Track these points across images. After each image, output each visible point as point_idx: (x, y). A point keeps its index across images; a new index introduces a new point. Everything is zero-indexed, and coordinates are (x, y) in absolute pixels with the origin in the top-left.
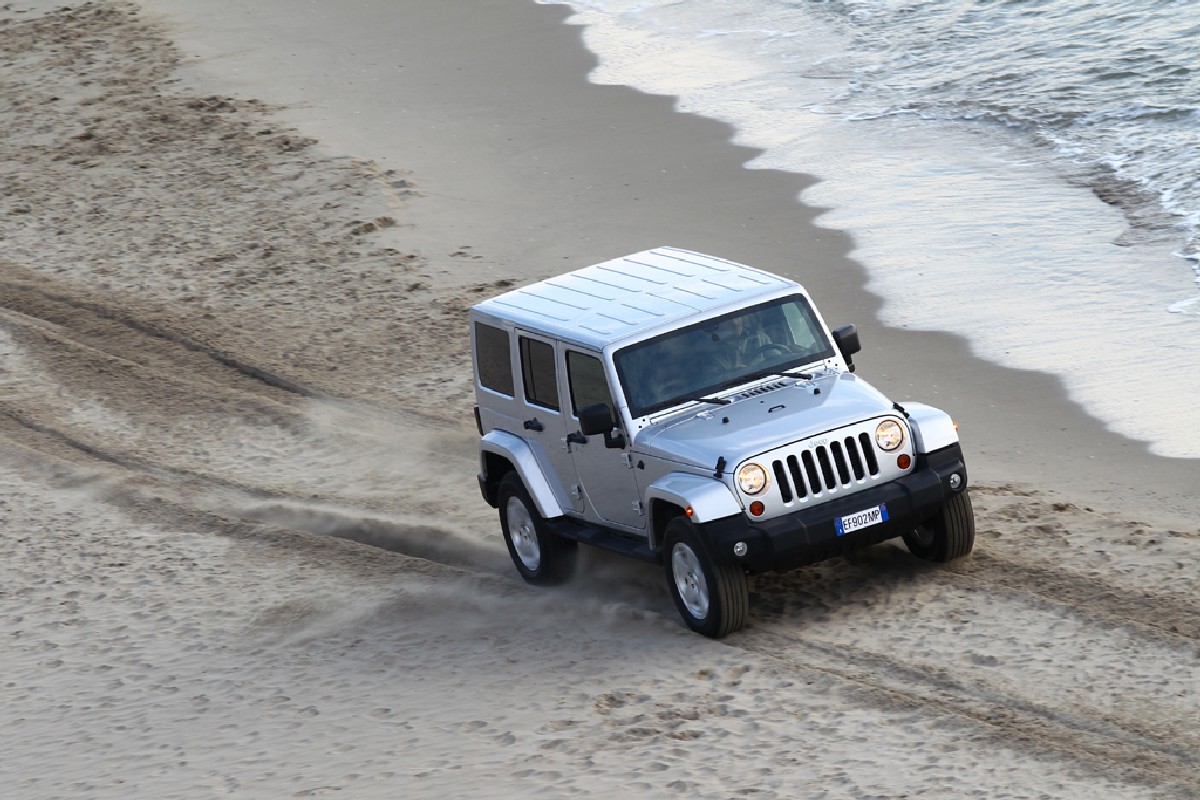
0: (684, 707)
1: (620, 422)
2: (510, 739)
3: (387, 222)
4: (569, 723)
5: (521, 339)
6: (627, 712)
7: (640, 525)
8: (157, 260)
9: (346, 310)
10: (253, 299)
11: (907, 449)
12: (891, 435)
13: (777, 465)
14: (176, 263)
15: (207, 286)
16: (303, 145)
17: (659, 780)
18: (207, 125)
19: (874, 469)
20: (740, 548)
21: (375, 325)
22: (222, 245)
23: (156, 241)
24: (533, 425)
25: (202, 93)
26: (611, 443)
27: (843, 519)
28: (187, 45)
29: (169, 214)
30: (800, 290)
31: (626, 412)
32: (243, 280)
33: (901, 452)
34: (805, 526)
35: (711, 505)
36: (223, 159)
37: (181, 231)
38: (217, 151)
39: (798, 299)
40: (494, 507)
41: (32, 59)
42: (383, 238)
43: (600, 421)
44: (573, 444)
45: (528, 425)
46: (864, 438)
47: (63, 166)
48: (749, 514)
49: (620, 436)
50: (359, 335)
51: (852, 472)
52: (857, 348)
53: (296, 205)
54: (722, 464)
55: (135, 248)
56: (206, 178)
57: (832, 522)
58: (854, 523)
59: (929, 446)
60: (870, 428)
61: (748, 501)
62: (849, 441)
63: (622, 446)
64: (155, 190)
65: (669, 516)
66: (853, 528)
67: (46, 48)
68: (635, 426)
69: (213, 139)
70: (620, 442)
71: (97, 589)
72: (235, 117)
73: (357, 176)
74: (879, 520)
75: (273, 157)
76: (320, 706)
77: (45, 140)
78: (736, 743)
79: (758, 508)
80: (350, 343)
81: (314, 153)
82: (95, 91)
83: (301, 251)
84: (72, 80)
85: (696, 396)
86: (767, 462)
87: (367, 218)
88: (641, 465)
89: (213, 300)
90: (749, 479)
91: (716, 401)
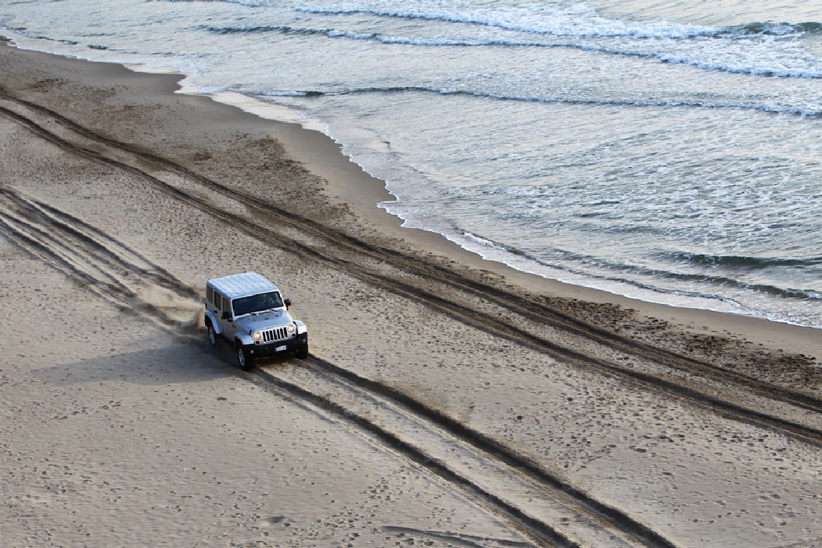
0: (371, 295)
1: (231, 316)
2: (334, 297)
3: (323, 189)
4: (347, 295)
5: (215, 291)
6: (360, 294)
7: (233, 340)
8: (275, 192)
9: (312, 206)
10: (294, 202)
11: (295, 333)
12: (291, 329)
13: (264, 333)
14: (279, 193)
15: (285, 198)
16: (307, 171)
17: (364, 309)
18: (289, 165)
21: (318, 210)
22: (289, 190)
23: (276, 188)
24: (215, 312)
25: (288, 159)
26: (229, 321)
27: (277, 347)
28: (287, 149)
29: (279, 183)
30: (278, 290)
31: (233, 315)
32: (292, 198)
33: (293, 333)
35: (248, 341)
36: (291, 173)
37: (280, 186)
38: (290, 171)
39: (277, 292)
41: (255, 148)
42: (322, 192)
43: (227, 316)
44: (222, 319)
46: (285, 329)
47: (258, 171)
48: (256, 344)
49: (231, 319)
50: (314, 211)
51: (281, 336)
52: (290, 305)
53: (305, 184)
54: (251, 331)
55: (271, 189)
56: (287, 177)
57: (275, 348)
58: (279, 349)
59: (299, 333)
60: (287, 327)
61: (256, 341)
62: (281, 330)
63: (231, 323)
64: (276, 178)
65: (238, 341)
67: (258, 147)
68: (235, 318)
69: (289, 168)
70: (231, 321)
71: (255, 258)
72: (294, 164)
73: (317, 180)
74: (285, 349)
75: (301, 173)
76: (297, 287)
77: (255, 165)
78: (380, 303)
79: (258, 342)
80: (312, 213)
81: (309, 173)
82: (267, 156)
83: (304, 193)
84: (263, 154)
85: (250, 312)
86: (261, 332)
87: (318, 188)
88: (234, 328)
89: (286, 201)
90: (257, 336)
91: (254, 314)
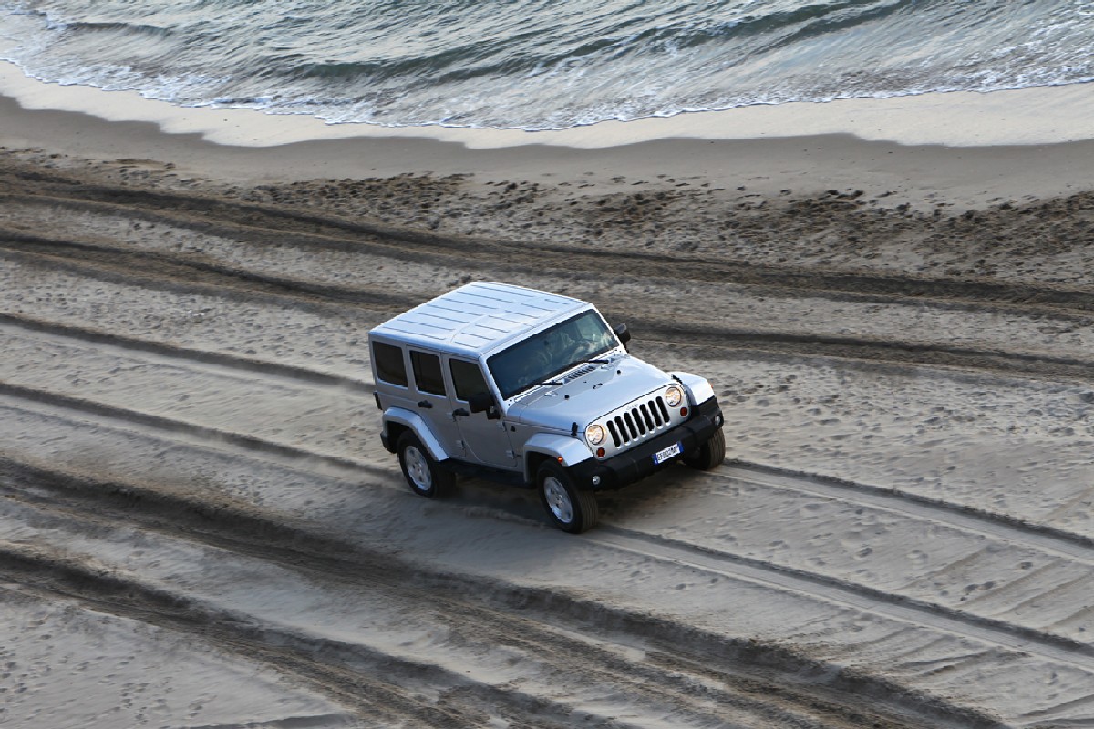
1: (496, 403)
5: (411, 352)
11: (685, 403)
12: (674, 396)
13: (610, 424)
19: (667, 419)
20: (596, 479)
24: (425, 405)
26: (490, 417)
27: (656, 454)
30: (592, 306)
31: (500, 397)
33: (682, 406)
34: (635, 461)
35: (574, 453)
39: (591, 311)
40: (394, 452)
43: (484, 403)
44: (458, 417)
45: (421, 405)
48: (597, 457)
49: (495, 411)
54: (575, 427)
57: (650, 456)
58: (663, 456)
59: (698, 401)
60: (662, 393)
61: (596, 448)
62: (651, 403)
63: (498, 417)
65: (545, 464)
66: (663, 460)
68: (506, 405)
70: (497, 414)
74: (679, 451)
79: (601, 452)
85: (540, 381)
86: (603, 423)
88: (513, 429)
90: (593, 435)
91: (553, 383)
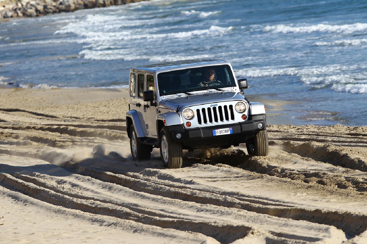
13: (198, 111)
19: (233, 118)
20: (179, 136)
27: (216, 130)
31: (158, 94)
33: (244, 113)
34: (202, 136)
45: (137, 105)
46: (231, 107)
49: (156, 102)
51: (224, 118)
54: (179, 108)
62: (225, 107)
63: (156, 106)
66: (219, 134)
68: (160, 99)
74: (229, 133)
86: (195, 109)
90: (187, 115)
